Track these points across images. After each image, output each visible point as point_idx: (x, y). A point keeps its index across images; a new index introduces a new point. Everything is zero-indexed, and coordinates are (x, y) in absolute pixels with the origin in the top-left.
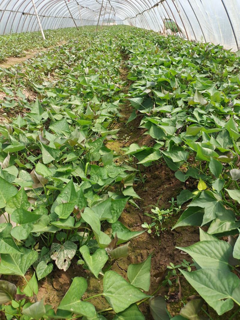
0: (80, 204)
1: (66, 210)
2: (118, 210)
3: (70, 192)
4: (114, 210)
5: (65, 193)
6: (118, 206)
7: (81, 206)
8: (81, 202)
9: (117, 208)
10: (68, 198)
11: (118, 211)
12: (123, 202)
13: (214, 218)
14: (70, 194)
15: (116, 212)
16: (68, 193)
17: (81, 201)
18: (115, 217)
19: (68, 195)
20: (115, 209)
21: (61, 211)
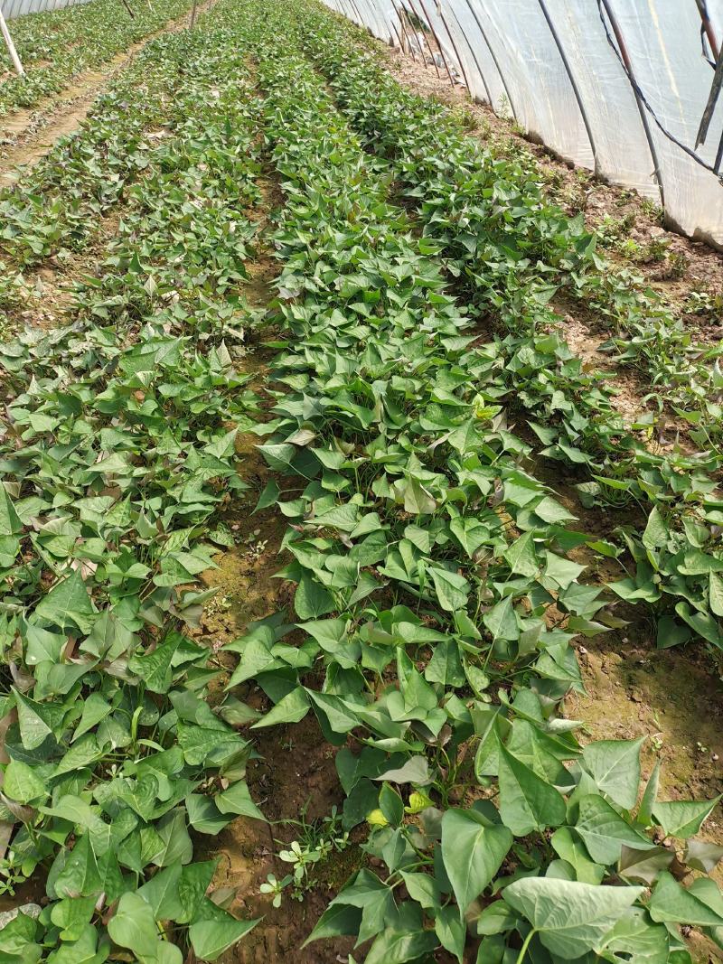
0: (110, 882)
1: (78, 912)
2: (199, 885)
3: (84, 860)
4: (189, 884)
5: (74, 866)
6: (197, 876)
7: (114, 887)
8: (112, 878)
9: (195, 879)
10: (82, 876)
11: (198, 889)
12: (207, 867)
13: (380, 930)
14: (85, 867)
15: (193, 889)
16: (81, 864)
17: (113, 875)
18: (192, 905)
19: (81, 870)
20: (192, 881)
21: (67, 915)
